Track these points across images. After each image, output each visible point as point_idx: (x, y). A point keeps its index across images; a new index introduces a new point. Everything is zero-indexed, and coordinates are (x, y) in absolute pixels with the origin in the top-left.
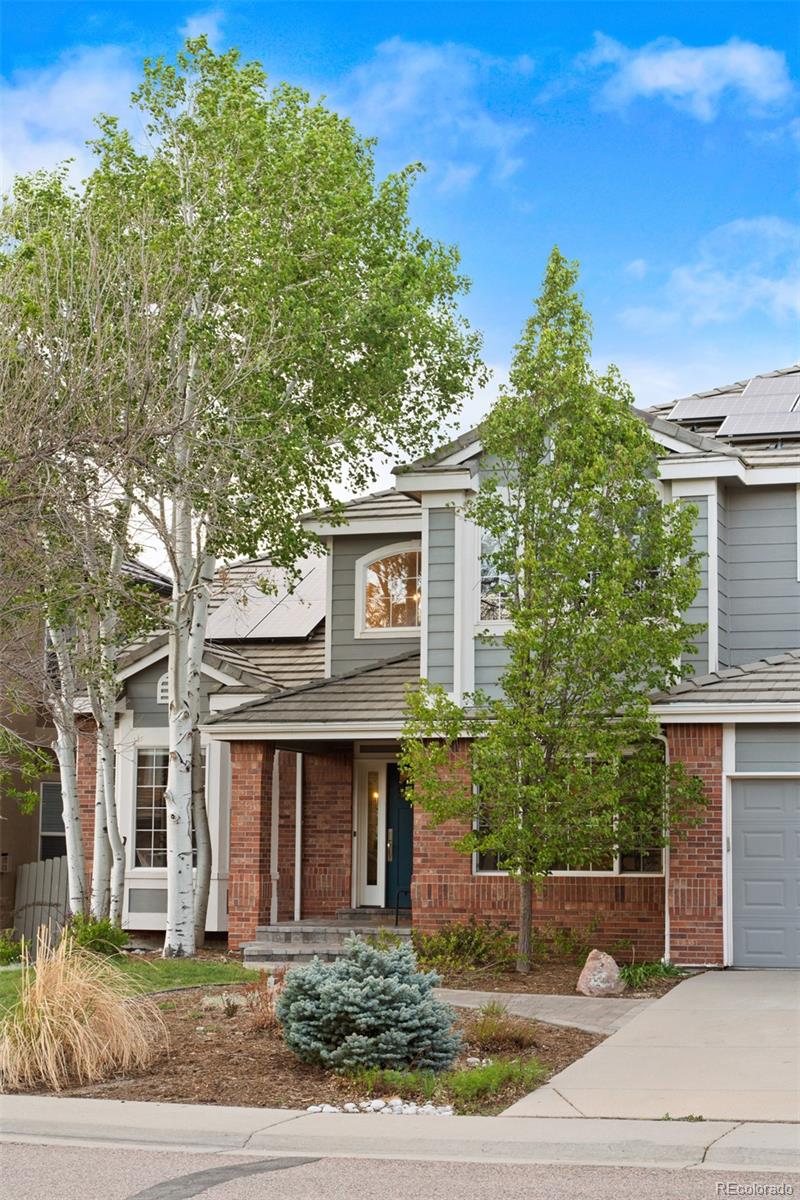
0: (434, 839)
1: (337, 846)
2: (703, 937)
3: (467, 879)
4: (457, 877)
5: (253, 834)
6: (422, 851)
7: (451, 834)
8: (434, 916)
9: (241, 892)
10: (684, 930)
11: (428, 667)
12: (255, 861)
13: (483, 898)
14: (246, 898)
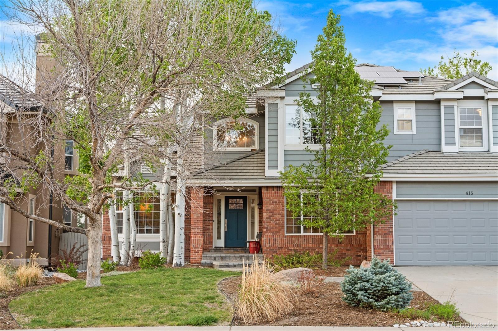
0: (271, 222)
1: (207, 226)
2: (387, 255)
3: (284, 237)
4: (280, 236)
5: (200, 221)
6: (266, 227)
7: (277, 220)
8: (271, 250)
9: (195, 242)
10: (380, 253)
11: (268, 160)
12: (201, 231)
13: (290, 243)
14: (198, 244)
